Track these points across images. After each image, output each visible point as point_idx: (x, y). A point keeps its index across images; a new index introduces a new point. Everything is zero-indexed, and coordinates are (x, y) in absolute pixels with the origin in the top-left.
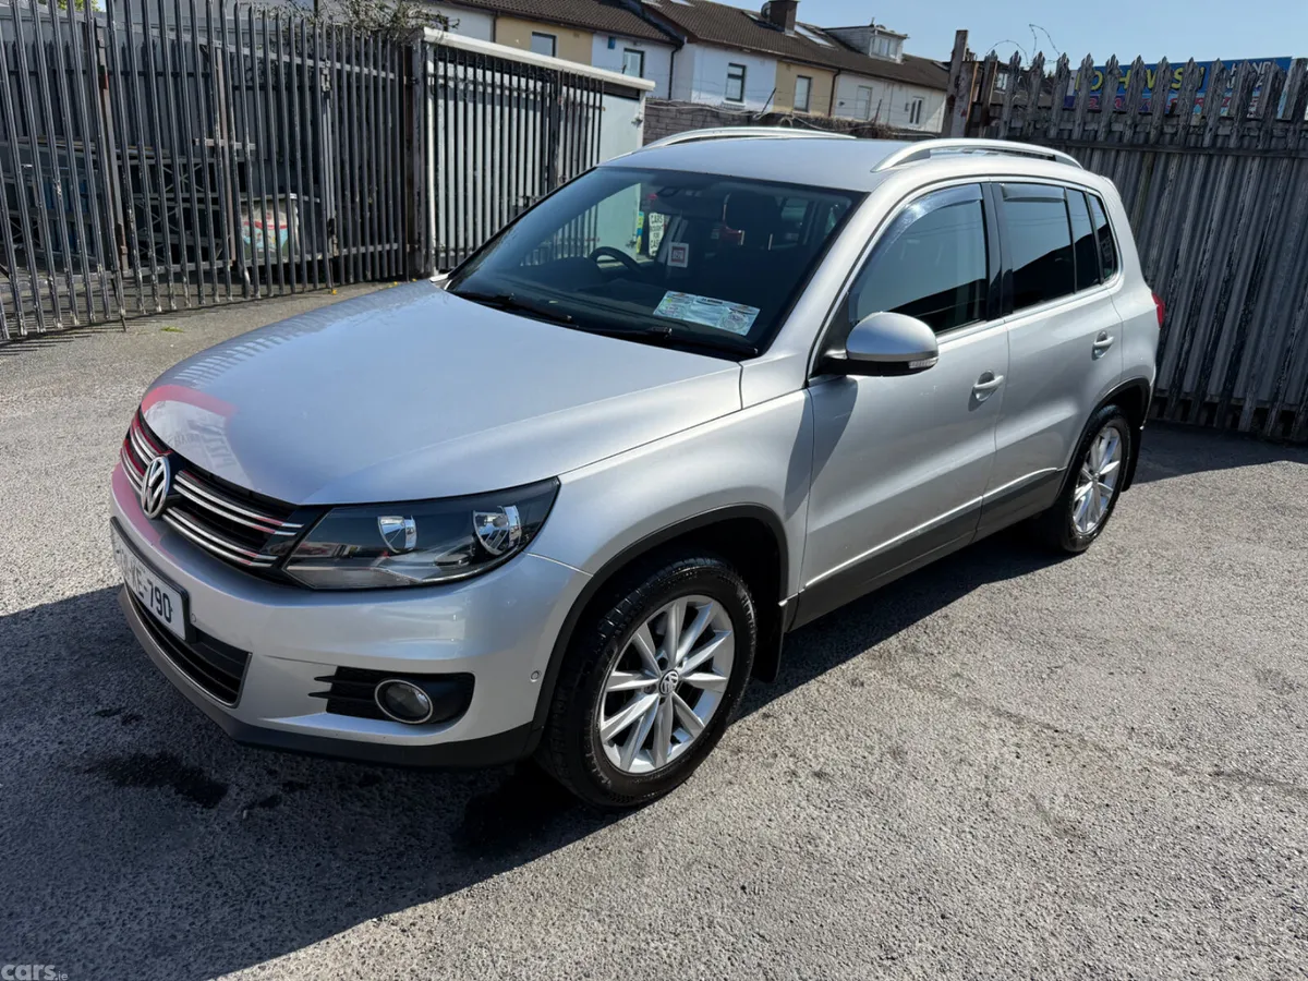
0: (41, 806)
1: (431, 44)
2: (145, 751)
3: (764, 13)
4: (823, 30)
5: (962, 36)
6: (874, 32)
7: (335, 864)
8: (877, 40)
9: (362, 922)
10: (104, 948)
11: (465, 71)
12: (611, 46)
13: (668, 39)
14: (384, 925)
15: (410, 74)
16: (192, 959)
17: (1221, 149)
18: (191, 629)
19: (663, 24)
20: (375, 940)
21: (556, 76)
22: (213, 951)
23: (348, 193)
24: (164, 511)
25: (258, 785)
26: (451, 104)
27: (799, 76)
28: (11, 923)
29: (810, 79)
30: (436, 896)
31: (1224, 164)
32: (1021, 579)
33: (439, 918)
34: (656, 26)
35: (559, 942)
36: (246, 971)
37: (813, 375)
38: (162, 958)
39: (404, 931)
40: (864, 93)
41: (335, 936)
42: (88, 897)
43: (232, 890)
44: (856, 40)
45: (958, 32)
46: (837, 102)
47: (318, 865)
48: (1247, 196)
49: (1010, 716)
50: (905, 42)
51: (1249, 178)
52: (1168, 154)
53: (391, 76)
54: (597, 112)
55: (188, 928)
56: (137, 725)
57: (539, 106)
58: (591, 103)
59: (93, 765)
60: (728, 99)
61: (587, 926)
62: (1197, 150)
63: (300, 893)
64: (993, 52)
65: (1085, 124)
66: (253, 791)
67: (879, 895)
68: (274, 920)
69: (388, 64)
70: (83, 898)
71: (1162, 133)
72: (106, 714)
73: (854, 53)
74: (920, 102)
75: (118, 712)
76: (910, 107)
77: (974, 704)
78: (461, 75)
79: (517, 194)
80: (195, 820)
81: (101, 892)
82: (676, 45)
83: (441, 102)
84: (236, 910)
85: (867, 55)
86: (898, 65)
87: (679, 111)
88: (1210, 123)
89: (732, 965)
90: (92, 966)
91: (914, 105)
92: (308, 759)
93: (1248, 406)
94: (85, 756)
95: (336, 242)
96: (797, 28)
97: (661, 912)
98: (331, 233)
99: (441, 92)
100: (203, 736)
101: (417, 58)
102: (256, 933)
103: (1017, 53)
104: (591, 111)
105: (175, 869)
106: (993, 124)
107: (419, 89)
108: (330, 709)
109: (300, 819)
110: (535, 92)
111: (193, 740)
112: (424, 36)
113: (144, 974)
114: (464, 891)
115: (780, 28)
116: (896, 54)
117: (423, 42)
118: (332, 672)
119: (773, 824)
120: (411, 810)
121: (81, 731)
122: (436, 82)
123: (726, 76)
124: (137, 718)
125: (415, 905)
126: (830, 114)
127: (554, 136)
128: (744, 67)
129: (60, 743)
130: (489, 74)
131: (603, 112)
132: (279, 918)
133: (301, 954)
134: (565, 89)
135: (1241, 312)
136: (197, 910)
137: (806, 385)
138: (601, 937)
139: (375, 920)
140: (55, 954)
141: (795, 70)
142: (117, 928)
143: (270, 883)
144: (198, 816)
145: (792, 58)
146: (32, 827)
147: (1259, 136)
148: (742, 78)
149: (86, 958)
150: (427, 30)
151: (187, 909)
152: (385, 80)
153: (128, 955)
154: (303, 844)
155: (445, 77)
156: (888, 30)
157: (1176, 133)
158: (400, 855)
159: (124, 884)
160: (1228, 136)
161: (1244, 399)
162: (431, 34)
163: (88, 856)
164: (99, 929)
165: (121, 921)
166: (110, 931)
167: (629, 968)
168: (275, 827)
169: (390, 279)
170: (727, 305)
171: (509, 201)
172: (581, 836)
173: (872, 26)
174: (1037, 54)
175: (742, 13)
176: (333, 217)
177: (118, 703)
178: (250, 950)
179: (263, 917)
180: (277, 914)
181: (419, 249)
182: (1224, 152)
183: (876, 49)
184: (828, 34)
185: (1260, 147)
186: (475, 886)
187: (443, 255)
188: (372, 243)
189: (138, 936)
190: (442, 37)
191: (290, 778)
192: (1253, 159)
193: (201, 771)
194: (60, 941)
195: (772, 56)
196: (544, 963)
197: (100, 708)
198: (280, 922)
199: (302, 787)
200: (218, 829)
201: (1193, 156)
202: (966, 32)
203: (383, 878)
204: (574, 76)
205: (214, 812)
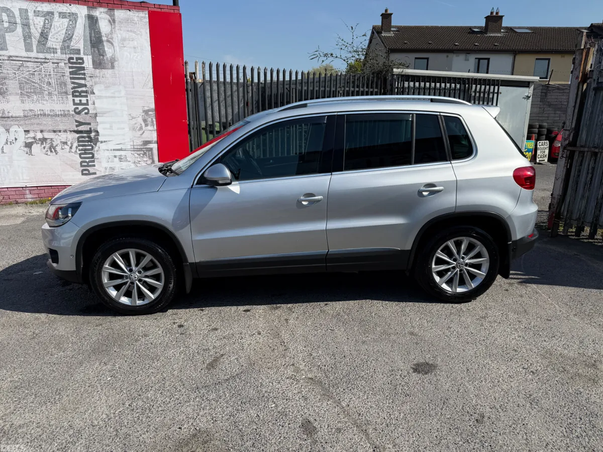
1: (397, 75)
11: (414, 84)
15: (385, 88)
53: (376, 90)
78: (412, 86)
112: (393, 72)
131: (499, 95)
137: (192, 187)
155: (403, 87)
162: (397, 71)
190: (403, 71)
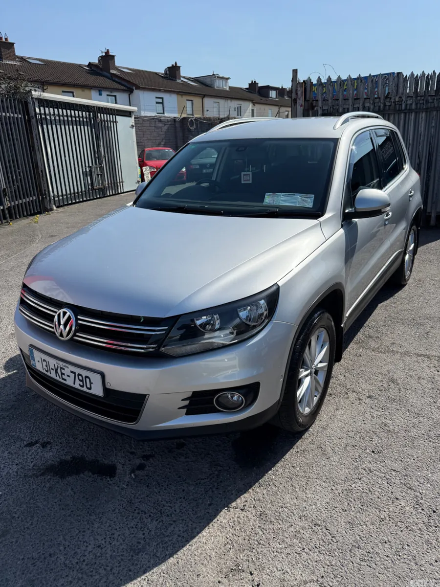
0: (29, 498)
1: (36, 99)
2: (64, 458)
3: (166, 73)
4: (193, 78)
5: (295, 72)
6: (215, 77)
7: (191, 488)
8: (217, 81)
9: (221, 511)
10: (109, 558)
11: (54, 110)
12: (100, 94)
13: (126, 89)
14: (232, 510)
15: (28, 114)
16: (155, 551)
17: (409, 109)
18: (106, 390)
19: (123, 82)
20: (233, 518)
21: (94, 109)
22: (162, 544)
23: (10, 175)
24: (74, 335)
25: (129, 461)
26: (49, 127)
27: (187, 100)
28: (53, 559)
29: (192, 101)
30: (245, 490)
31: (411, 116)
32: (391, 299)
33: (254, 500)
34: (119, 83)
35: (314, 496)
36: (184, 549)
37: (343, 221)
38: (140, 554)
39: (242, 510)
40: (216, 105)
41: (214, 521)
42: (84, 535)
43: (151, 513)
44: (208, 81)
45: (293, 70)
46: (205, 109)
47: (183, 490)
48: (422, 128)
49: (424, 356)
50: (229, 81)
51: (422, 120)
52: (389, 114)
53: (20, 116)
54: (115, 124)
55: (143, 537)
56: (51, 447)
57: (89, 124)
58: (112, 120)
59: (42, 471)
60: (158, 113)
61: (320, 486)
62: (400, 111)
63: (184, 505)
64: (309, 78)
65: (353, 105)
66: (129, 464)
67: (426, 441)
68: (181, 521)
69: (17, 110)
70: (81, 537)
71: (385, 105)
72: (30, 445)
73: (208, 88)
74: (240, 106)
75: (36, 442)
76: (236, 109)
77: (407, 353)
78: (52, 113)
79: (85, 166)
80: (110, 485)
81: (88, 532)
82: (130, 91)
83: (45, 126)
84: (160, 522)
85: (214, 88)
86: (228, 91)
87: (143, 120)
88: (404, 99)
89: (391, 485)
90: (109, 569)
91: (238, 108)
92: (146, 443)
93: (433, 215)
94: (34, 468)
95: (8, 199)
96: (182, 79)
97: (347, 471)
98: (5, 195)
99: (44, 122)
100: (88, 444)
101: (31, 106)
102: (177, 529)
103: (319, 77)
104: (112, 123)
105: (117, 510)
106: (315, 109)
107: (34, 121)
108: (187, 414)
109: (161, 472)
110: (86, 118)
111: (84, 447)
112: (32, 95)
113: (137, 564)
114: (257, 484)
115: (174, 79)
116: (226, 86)
117: (32, 98)
118: (190, 394)
119: (366, 422)
120: (209, 454)
121: (23, 456)
122: (41, 117)
123: (155, 103)
124: (49, 443)
125: (240, 497)
126: (203, 115)
127: (98, 137)
128: (162, 98)
129: (17, 465)
130: (64, 111)
131: (117, 124)
132: (183, 520)
133: (204, 533)
134: (99, 114)
135: (425, 176)
136: (141, 527)
137: (342, 226)
138: (330, 489)
139: (226, 508)
140: (86, 568)
141: (185, 98)
142: (109, 546)
143: (167, 505)
144: (110, 482)
145: (182, 92)
146: (32, 510)
147: (423, 103)
148: (162, 103)
149: (103, 565)
150: (33, 92)
151: (136, 528)
152: (17, 118)
153: (123, 558)
154: (170, 482)
155: (45, 114)
156: (221, 76)
157: (391, 105)
158: (218, 476)
159: (96, 525)
160: (411, 104)
161: (431, 212)
162: (36, 94)
163: (69, 516)
164: (99, 549)
165: (107, 542)
166: (105, 549)
167: (350, 499)
168: (151, 478)
169: (35, 214)
170: (298, 195)
171: (82, 170)
172: (291, 447)
173: (213, 75)
174: (327, 77)
175: (156, 74)
176: (5, 187)
177: (34, 439)
178: (180, 539)
179: (174, 521)
180: (181, 518)
181: (46, 197)
182: (411, 111)
183: (218, 85)
184: (195, 80)
185: (424, 107)
186: (260, 481)
187: (57, 199)
188: (24, 198)
189: (121, 547)
190: (41, 95)
191: (143, 454)
192: (422, 112)
193: (98, 461)
194: (84, 561)
195: (174, 92)
196: (314, 507)
197: (25, 443)
198: (184, 521)
199: (152, 456)
200: (125, 487)
201: (399, 114)
202: (297, 70)
203: (217, 488)
204: (102, 108)
205: (116, 478)
